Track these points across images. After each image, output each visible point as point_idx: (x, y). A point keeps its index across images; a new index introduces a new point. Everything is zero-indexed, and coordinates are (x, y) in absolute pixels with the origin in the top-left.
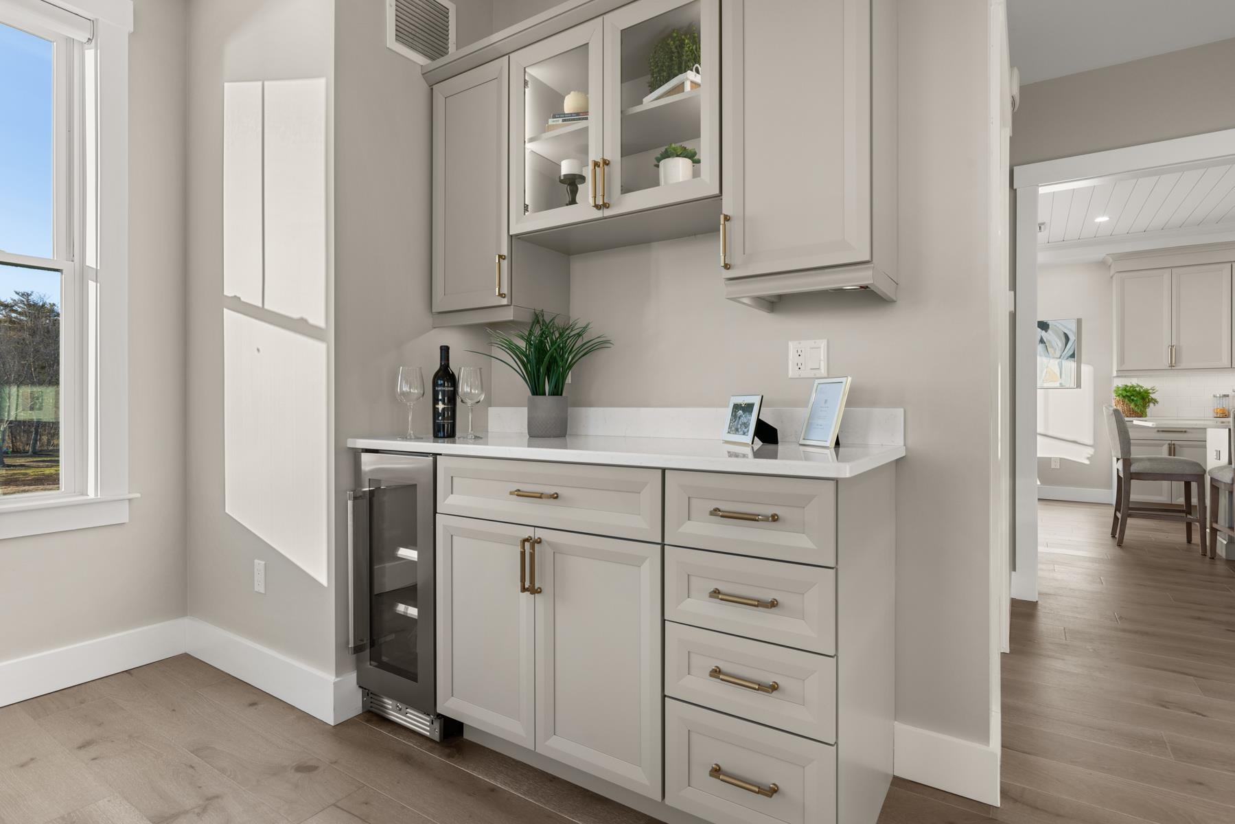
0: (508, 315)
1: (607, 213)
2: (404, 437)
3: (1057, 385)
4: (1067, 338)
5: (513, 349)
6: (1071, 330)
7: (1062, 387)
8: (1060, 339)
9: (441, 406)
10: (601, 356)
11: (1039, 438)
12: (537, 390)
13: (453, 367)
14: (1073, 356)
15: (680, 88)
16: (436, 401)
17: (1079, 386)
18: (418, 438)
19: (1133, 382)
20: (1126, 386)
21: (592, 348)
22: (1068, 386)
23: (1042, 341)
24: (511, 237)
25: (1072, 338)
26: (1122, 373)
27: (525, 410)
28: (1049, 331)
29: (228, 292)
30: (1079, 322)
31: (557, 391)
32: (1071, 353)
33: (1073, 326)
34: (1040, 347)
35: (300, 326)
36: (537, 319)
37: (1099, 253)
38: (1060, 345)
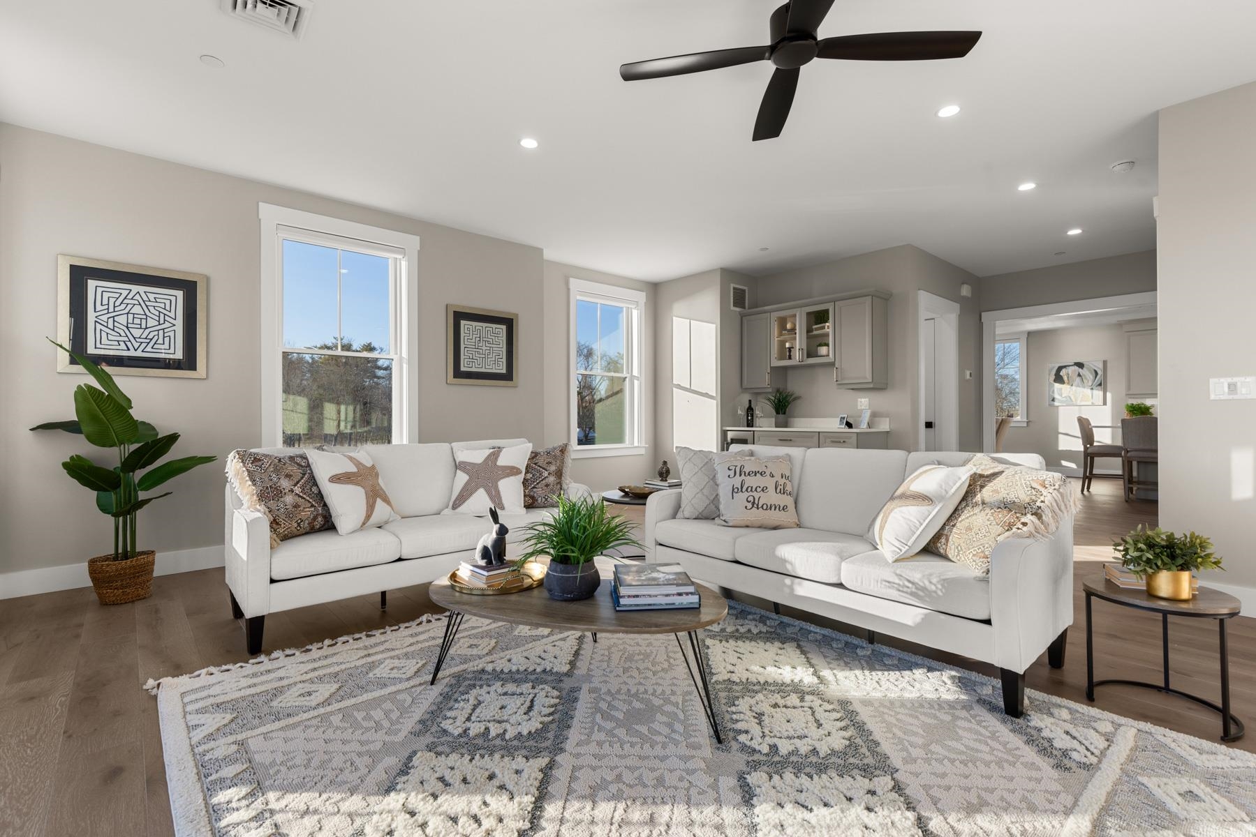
0: (770, 390)
1: (802, 363)
2: (739, 426)
3: (1090, 403)
4: (1096, 373)
5: (769, 400)
6: (1098, 368)
7: (1093, 405)
8: (1092, 374)
9: (749, 418)
10: (799, 402)
11: (1060, 436)
12: (778, 413)
13: (752, 406)
14: (1100, 385)
15: (824, 328)
16: (748, 416)
17: (1105, 403)
18: (743, 427)
19: (1135, 402)
20: (1133, 404)
21: (796, 399)
22: (1097, 404)
23: (1079, 375)
24: (771, 368)
25: (1100, 373)
26: (1129, 395)
27: (774, 419)
28: (1084, 369)
29: (675, 382)
30: (1105, 363)
31: (784, 413)
32: (1099, 382)
33: (1101, 365)
34: (1078, 379)
35: (706, 395)
36: (778, 391)
37: (1114, 320)
38: (1091, 377)
